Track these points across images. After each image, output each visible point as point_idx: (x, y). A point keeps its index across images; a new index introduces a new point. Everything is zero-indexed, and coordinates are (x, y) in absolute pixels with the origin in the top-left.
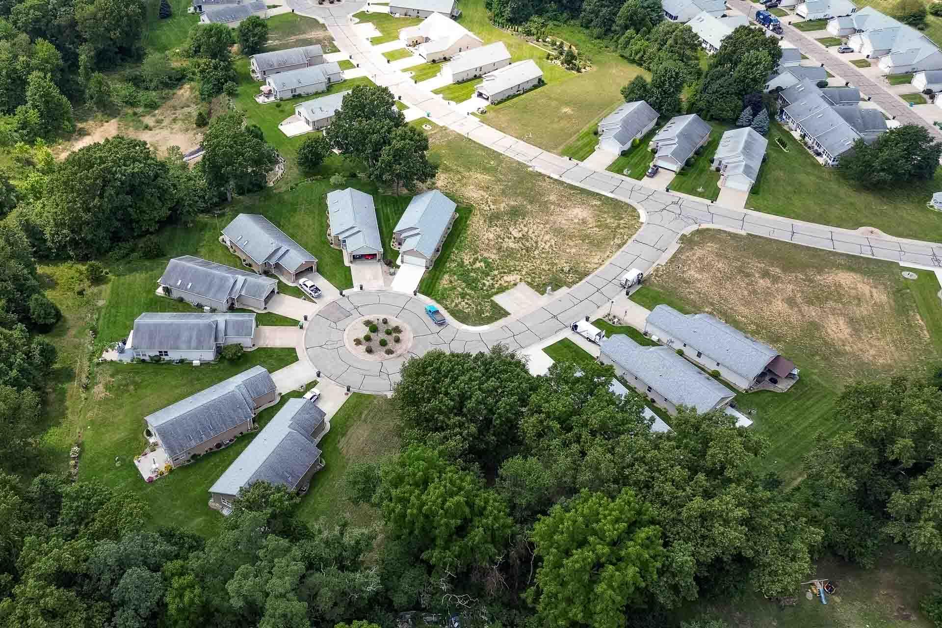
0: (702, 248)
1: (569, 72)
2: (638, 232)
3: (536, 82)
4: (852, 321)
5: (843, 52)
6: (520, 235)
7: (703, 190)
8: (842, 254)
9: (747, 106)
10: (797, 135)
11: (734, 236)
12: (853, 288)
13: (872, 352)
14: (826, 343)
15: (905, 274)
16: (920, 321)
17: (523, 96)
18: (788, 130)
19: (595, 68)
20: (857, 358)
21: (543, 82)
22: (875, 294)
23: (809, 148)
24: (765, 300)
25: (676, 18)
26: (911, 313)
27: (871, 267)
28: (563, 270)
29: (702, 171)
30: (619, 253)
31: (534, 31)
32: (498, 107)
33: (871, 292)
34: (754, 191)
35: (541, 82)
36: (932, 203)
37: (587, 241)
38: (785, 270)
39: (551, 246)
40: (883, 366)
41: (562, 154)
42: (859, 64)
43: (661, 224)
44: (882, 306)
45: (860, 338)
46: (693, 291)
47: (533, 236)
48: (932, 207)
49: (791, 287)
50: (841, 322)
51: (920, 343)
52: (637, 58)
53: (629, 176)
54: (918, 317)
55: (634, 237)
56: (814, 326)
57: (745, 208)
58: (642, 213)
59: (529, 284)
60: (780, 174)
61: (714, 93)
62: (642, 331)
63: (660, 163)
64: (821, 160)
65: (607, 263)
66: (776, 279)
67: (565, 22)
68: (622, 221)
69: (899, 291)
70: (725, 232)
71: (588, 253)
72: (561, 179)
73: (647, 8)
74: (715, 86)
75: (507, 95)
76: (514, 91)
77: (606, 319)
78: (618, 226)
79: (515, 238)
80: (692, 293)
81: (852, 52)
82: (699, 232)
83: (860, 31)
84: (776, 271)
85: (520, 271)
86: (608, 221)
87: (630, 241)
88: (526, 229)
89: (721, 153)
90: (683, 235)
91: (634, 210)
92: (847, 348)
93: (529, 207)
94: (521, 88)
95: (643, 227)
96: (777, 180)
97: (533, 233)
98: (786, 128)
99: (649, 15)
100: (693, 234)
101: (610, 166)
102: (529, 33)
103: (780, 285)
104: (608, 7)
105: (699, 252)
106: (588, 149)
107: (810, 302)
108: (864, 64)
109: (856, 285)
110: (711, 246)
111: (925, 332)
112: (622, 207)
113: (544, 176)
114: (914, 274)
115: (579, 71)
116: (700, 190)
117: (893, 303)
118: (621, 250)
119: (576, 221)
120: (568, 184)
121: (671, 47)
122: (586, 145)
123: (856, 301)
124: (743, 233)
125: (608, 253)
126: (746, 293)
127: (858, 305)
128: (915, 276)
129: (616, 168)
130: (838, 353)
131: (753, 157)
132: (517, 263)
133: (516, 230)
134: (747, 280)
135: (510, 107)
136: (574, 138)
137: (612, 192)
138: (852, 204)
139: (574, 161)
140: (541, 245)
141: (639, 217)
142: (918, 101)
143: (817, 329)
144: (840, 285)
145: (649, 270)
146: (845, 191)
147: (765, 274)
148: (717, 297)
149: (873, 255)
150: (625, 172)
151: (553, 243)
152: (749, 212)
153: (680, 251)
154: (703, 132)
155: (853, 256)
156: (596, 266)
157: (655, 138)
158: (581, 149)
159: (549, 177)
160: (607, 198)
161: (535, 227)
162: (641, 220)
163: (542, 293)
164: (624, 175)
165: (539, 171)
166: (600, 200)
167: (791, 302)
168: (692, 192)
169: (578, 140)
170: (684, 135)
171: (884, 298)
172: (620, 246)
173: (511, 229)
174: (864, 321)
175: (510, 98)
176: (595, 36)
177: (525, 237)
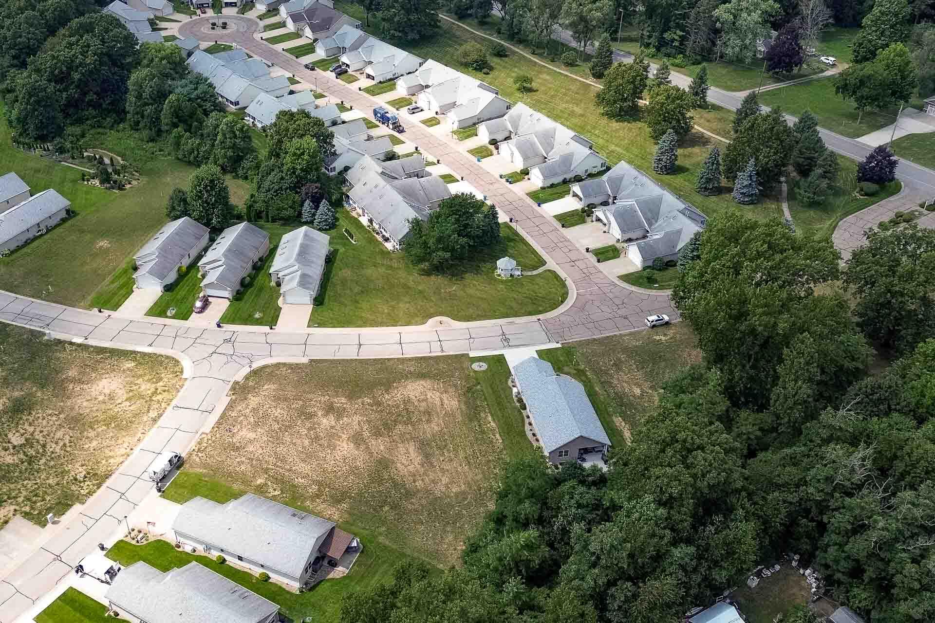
0: (258, 394)
1: (108, 192)
2: (180, 394)
3: (64, 215)
4: (424, 446)
5: (413, 113)
6: (23, 441)
7: (261, 315)
8: (410, 359)
9: (306, 200)
10: (364, 221)
11: (294, 368)
12: (423, 400)
13: (445, 480)
14: (395, 485)
15: (475, 366)
16: (492, 424)
17: (48, 236)
18: (356, 216)
19: (144, 179)
20: (428, 492)
21: (73, 212)
22: (446, 401)
23: (378, 233)
24: (329, 446)
25: (237, 103)
26: (482, 415)
27: (441, 365)
28: (76, 479)
29: (261, 290)
30: (154, 430)
31: (68, 145)
32: (12, 258)
33: (441, 400)
34: (318, 301)
35: (70, 213)
36: (499, 271)
37: (113, 425)
38: (351, 397)
39: (65, 445)
40: (457, 495)
41: (90, 307)
42: (430, 123)
43: (207, 375)
44: (453, 415)
45: (431, 464)
46: (244, 459)
47: (40, 437)
48: (499, 275)
49: (357, 418)
50: (411, 449)
51: (494, 452)
52: (192, 158)
53: (173, 317)
54: (490, 419)
55: (173, 403)
56: (384, 464)
57: (309, 326)
58: (186, 363)
59: (27, 515)
60: (346, 273)
61: (267, 191)
62: (174, 544)
63: (210, 292)
64: (389, 246)
65: (137, 450)
66: (340, 413)
67: (112, 128)
68: (161, 384)
69: (469, 389)
70: (284, 364)
71: (113, 443)
72: (86, 342)
73: (197, 99)
74: (266, 184)
75: (24, 240)
76: (34, 233)
77: (128, 539)
78: (155, 393)
79: (14, 447)
80: (243, 462)
81: (422, 110)
82: (255, 373)
83: (427, 87)
84: (341, 401)
85: (15, 498)
86: (143, 387)
87: (170, 408)
88: (31, 429)
89: (277, 264)
90: (236, 383)
91: (177, 362)
92: (419, 484)
93: (39, 394)
94: (42, 227)
95: (187, 384)
96: (344, 282)
97: (41, 432)
98: (354, 214)
99: (200, 106)
100: (247, 378)
101: (152, 308)
102: (61, 150)
103: (345, 419)
104: (152, 105)
105: (254, 401)
106: (123, 292)
107: (377, 434)
108: (434, 122)
109: (426, 395)
110: (269, 388)
111: (498, 436)
112: (161, 363)
113: (65, 342)
114: (484, 364)
115: (121, 187)
116: (257, 316)
117: (463, 407)
118: (156, 426)
119: (101, 398)
120: (96, 347)
121: (221, 143)
122: (121, 288)
123: (427, 416)
124: (305, 360)
125: (139, 435)
126: (307, 442)
127: (429, 421)
128: (484, 366)
129: (158, 310)
130: (409, 494)
131: (312, 262)
132: (12, 486)
133: (17, 434)
134: (308, 425)
135: (29, 255)
136: (109, 279)
137: (150, 345)
138: (421, 292)
139: (106, 313)
140: (51, 447)
141: (182, 372)
142: (484, 154)
143: (386, 467)
144: (409, 400)
145: (191, 445)
146: (413, 278)
147: (330, 409)
148: (272, 460)
149: (442, 351)
150: (169, 314)
151: (67, 441)
152: (312, 330)
153: (230, 406)
154: (258, 241)
155: (421, 358)
156: (121, 460)
157: (204, 260)
158: (115, 294)
159: (71, 343)
160: (144, 355)
161: (45, 422)
162: (184, 376)
163: (43, 524)
164: (167, 317)
165: (58, 337)
166: (135, 359)
167: (357, 439)
168: (248, 320)
169: (112, 282)
170: (234, 251)
171: (455, 403)
172: (155, 420)
173: (10, 435)
174: (434, 441)
175: (27, 243)
176: (145, 140)
177: (29, 443)
